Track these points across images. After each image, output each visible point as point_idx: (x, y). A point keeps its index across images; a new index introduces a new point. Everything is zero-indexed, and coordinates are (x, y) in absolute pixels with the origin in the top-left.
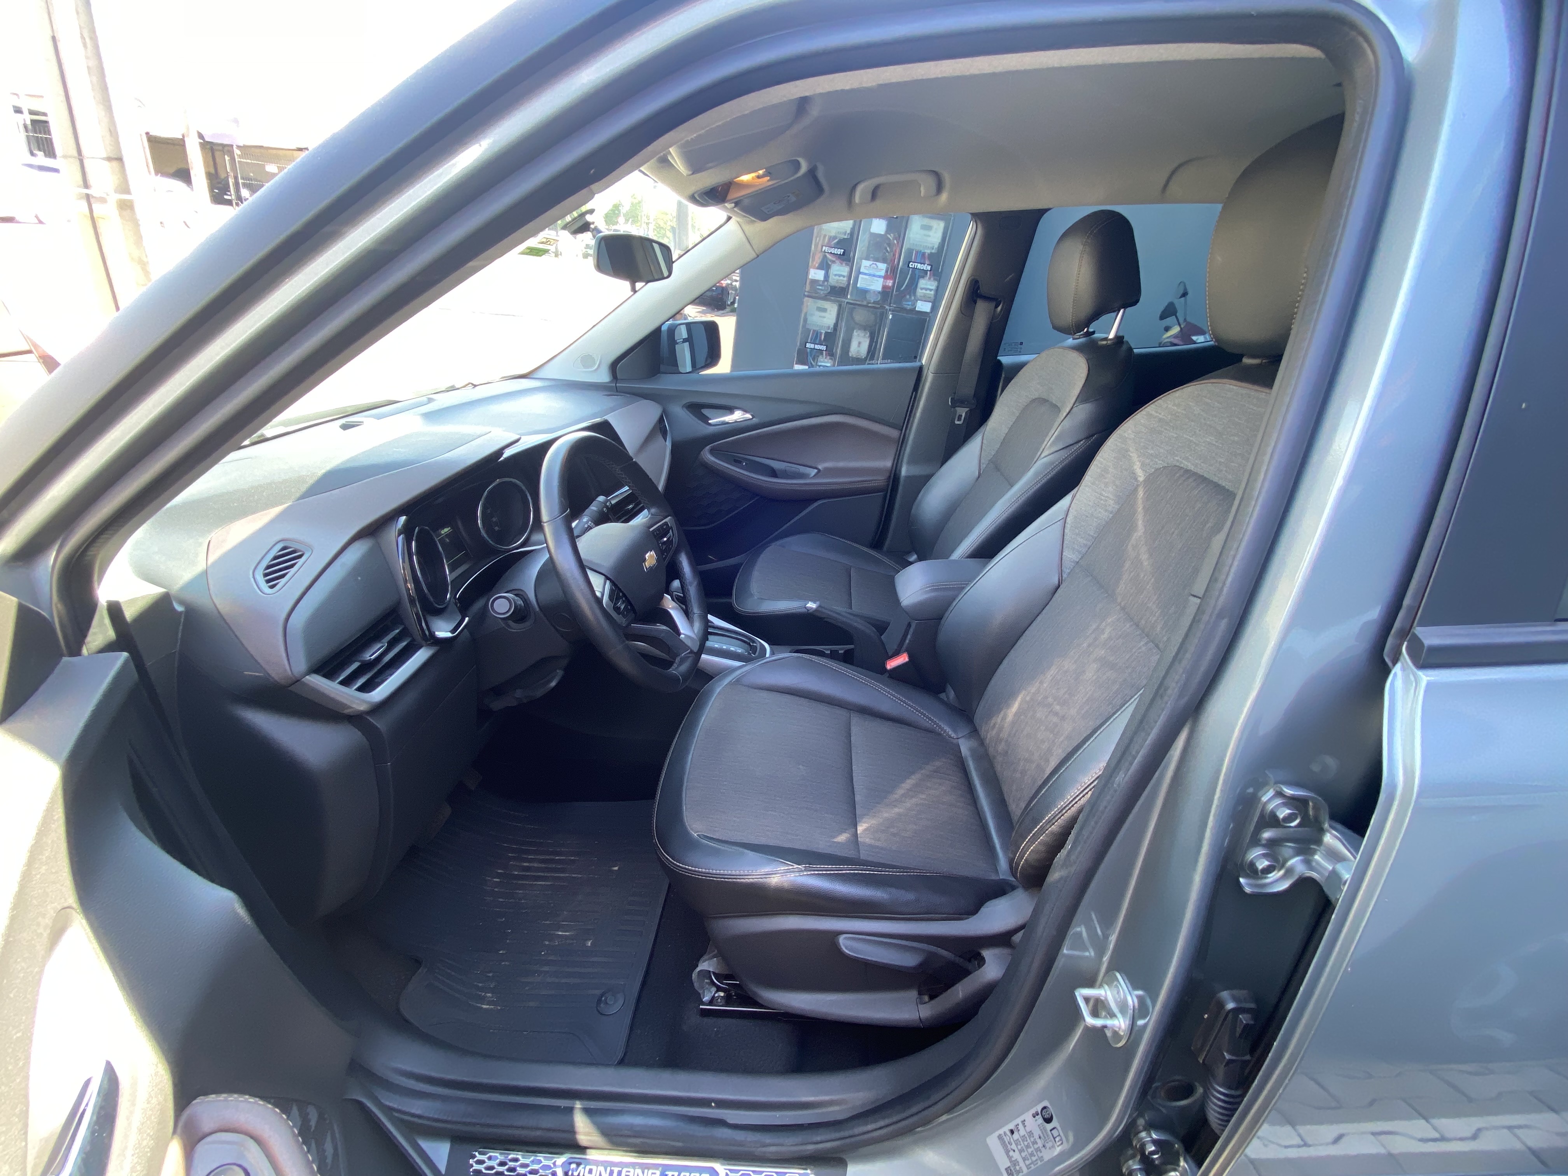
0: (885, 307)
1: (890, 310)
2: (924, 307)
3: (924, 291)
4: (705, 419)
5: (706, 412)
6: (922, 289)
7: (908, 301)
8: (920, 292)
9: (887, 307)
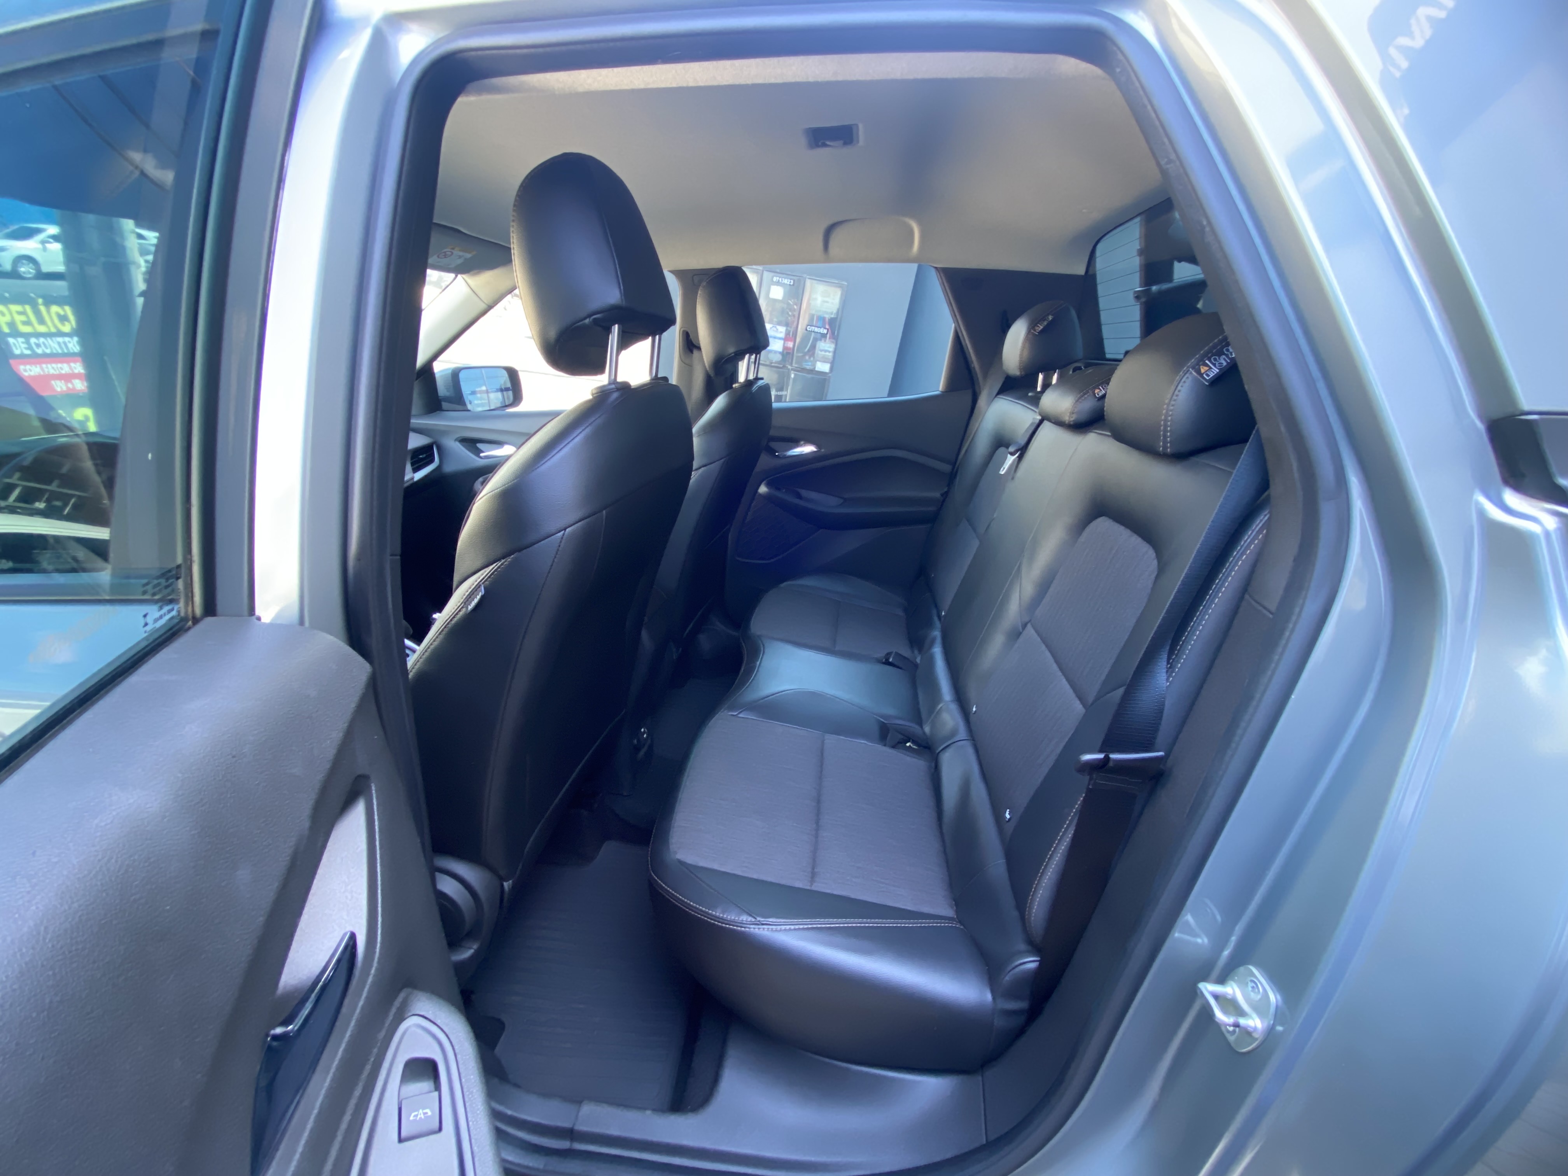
0: (787, 367)
1: (792, 369)
2: (823, 367)
3: (823, 353)
4: (478, 452)
5: (480, 446)
6: (821, 351)
7: (806, 361)
8: (819, 353)
9: (789, 367)
